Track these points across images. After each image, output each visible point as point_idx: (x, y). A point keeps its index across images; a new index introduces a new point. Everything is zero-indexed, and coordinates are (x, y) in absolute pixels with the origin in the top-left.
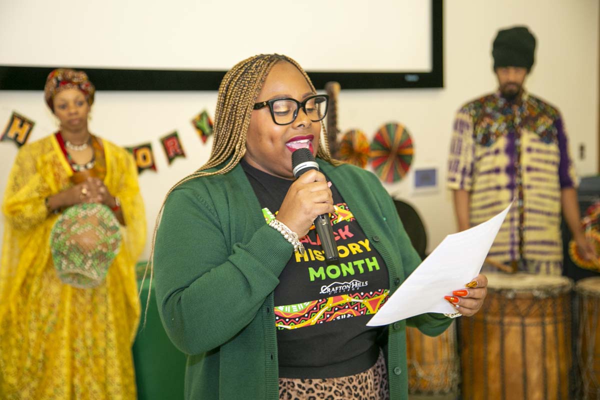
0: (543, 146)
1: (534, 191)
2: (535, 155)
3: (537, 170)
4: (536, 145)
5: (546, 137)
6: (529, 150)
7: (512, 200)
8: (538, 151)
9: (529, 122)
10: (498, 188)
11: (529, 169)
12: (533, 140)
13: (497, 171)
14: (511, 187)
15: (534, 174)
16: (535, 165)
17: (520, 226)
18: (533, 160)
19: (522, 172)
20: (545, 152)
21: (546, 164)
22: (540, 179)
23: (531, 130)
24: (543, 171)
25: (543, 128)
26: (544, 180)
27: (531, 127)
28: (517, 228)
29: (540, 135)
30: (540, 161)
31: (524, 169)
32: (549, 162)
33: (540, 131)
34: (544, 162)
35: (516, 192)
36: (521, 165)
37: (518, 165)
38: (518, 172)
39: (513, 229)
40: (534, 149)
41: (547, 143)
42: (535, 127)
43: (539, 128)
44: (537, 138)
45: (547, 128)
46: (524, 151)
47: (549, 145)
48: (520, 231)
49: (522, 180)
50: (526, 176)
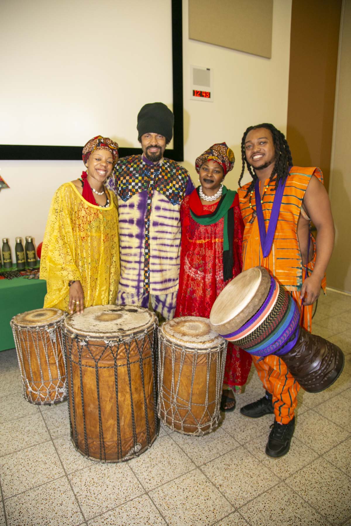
1: (157, 241)
2: (162, 213)
3: (162, 224)
4: (163, 205)
5: (173, 198)
6: (158, 208)
7: (140, 247)
8: (165, 209)
9: (158, 185)
10: (131, 236)
11: (155, 224)
12: (162, 201)
13: (131, 222)
14: (140, 236)
16: (161, 220)
17: (146, 269)
18: (159, 216)
19: (149, 226)
20: (170, 210)
21: (171, 220)
22: (163, 232)
23: (162, 192)
24: (167, 225)
25: (171, 191)
26: (167, 232)
27: (161, 189)
28: (144, 269)
29: (167, 196)
30: (165, 217)
31: (151, 224)
32: (173, 218)
33: (168, 193)
34: (170, 218)
35: (144, 241)
36: (149, 220)
37: (146, 220)
38: (147, 226)
39: (140, 269)
40: (162, 208)
41: (172, 203)
42: (164, 190)
43: (168, 190)
44: (166, 199)
45: (173, 191)
46: (153, 210)
47: (174, 205)
48: (146, 272)
49: (148, 233)
50: (152, 229)
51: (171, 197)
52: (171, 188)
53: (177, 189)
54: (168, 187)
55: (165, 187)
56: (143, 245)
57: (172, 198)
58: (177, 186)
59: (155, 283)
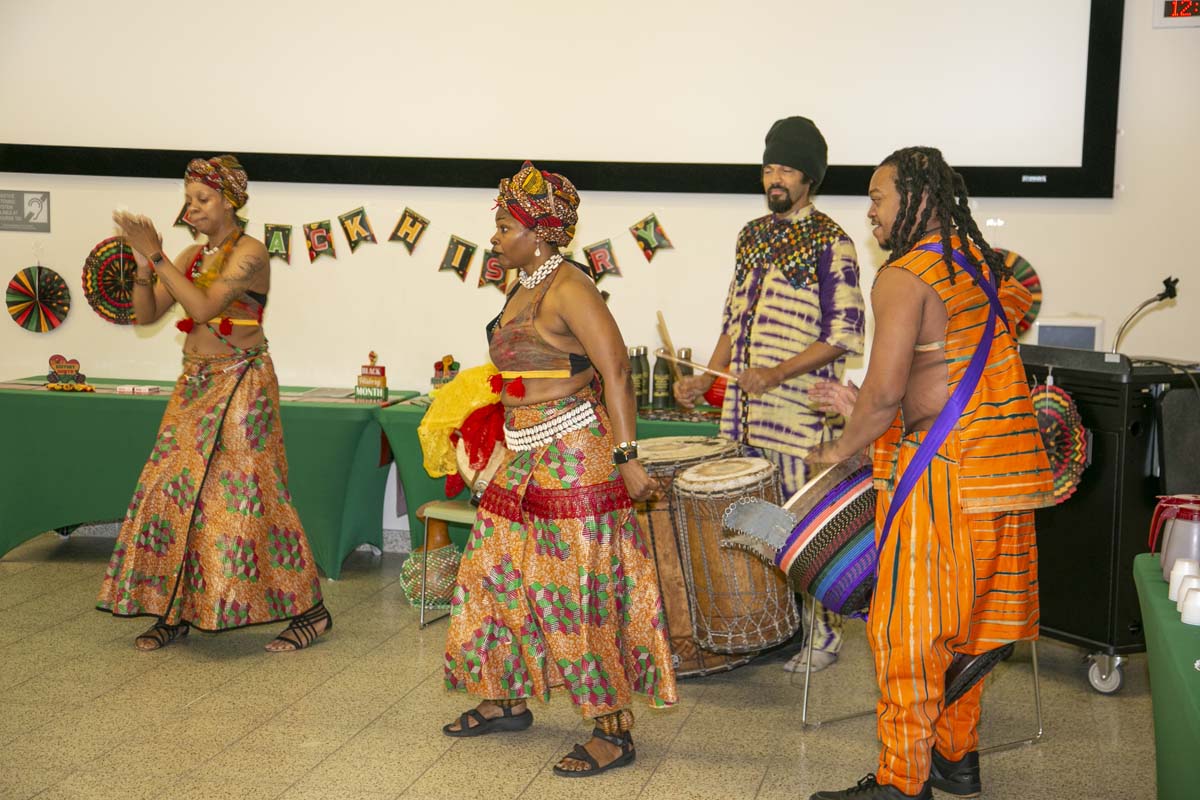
0: (788, 290)
1: (763, 350)
2: (774, 301)
3: (774, 322)
4: (778, 287)
5: (795, 278)
6: (770, 293)
7: (738, 360)
8: (780, 295)
9: (779, 254)
11: (763, 320)
12: (777, 280)
14: (740, 341)
15: (768, 328)
16: (772, 314)
17: (744, 398)
18: (770, 307)
19: (752, 323)
20: (788, 298)
21: (789, 315)
22: (775, 335)
23: (779, 265)
24: (782, 324)
25: (792, 264)
26: (781, 337)
27: (780, 261)
28: (741, 400)
29: (785, 273)
30: (780, 310)
31: (756, 319)
32: (793, 313)
33: (787, 268)
34: (786, 312)
35: (743, 350)
36: (754, 313)
37: (750, 313)
38: (748, 322)
39: (737, 400)
40: (775, 292)
41: (793, 285)
42: (784, 262)
43: (788, 263)
44: (782, 277)
45: (797, 264)
46: (763, 294)
47: (796, 289)
48: (744, 404)
49: (749, 334)
50: (756, 328)
51: (790, 275)
52: (794, 259)
53: (803, 261)
54: (790, 258)
55: (786, 257)
56: (743, 357)
57: (794, 276)
58: (805, 256)
59: (757, 423)
